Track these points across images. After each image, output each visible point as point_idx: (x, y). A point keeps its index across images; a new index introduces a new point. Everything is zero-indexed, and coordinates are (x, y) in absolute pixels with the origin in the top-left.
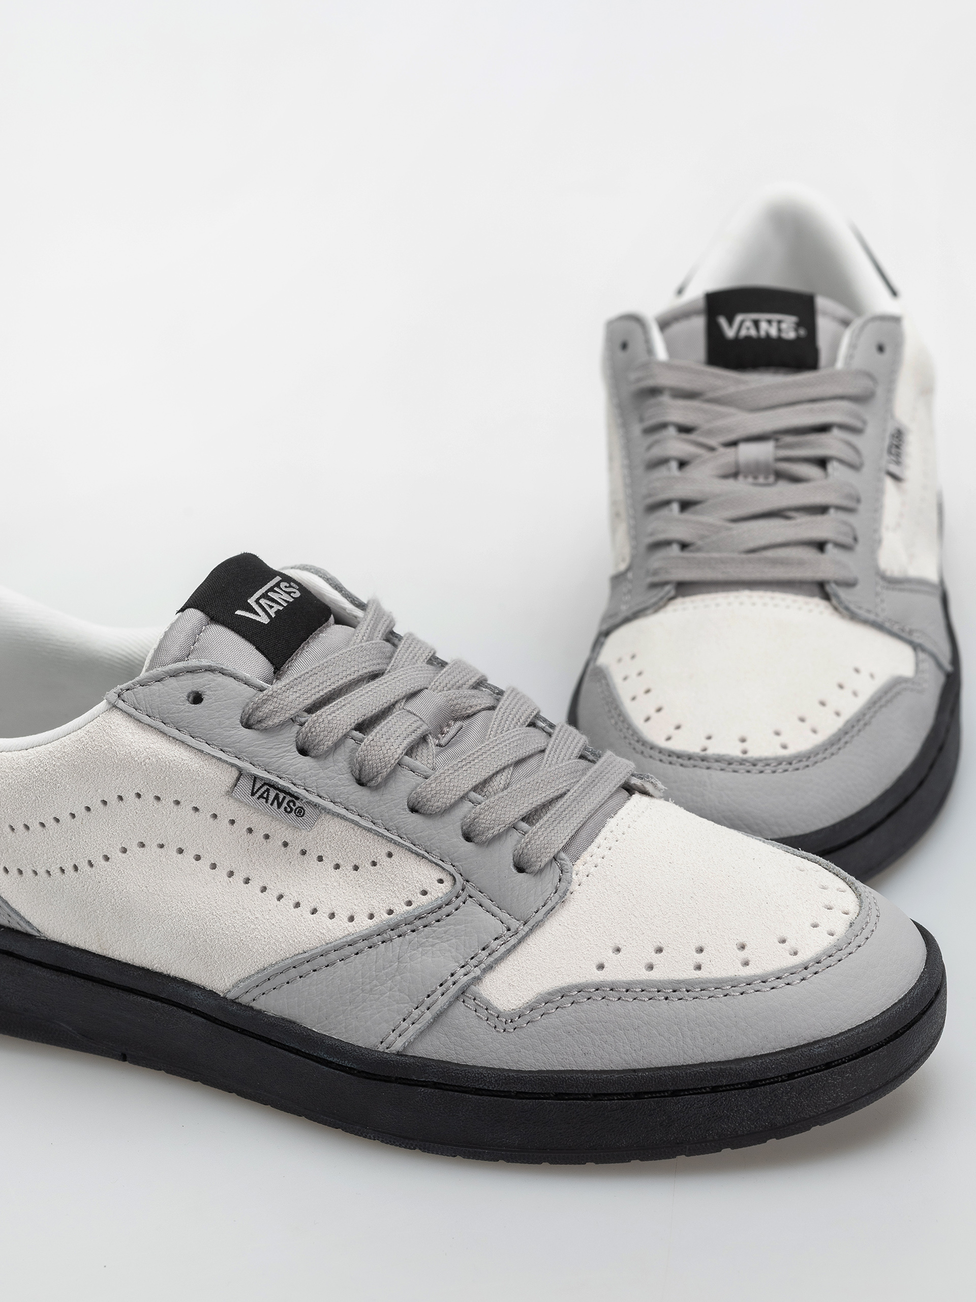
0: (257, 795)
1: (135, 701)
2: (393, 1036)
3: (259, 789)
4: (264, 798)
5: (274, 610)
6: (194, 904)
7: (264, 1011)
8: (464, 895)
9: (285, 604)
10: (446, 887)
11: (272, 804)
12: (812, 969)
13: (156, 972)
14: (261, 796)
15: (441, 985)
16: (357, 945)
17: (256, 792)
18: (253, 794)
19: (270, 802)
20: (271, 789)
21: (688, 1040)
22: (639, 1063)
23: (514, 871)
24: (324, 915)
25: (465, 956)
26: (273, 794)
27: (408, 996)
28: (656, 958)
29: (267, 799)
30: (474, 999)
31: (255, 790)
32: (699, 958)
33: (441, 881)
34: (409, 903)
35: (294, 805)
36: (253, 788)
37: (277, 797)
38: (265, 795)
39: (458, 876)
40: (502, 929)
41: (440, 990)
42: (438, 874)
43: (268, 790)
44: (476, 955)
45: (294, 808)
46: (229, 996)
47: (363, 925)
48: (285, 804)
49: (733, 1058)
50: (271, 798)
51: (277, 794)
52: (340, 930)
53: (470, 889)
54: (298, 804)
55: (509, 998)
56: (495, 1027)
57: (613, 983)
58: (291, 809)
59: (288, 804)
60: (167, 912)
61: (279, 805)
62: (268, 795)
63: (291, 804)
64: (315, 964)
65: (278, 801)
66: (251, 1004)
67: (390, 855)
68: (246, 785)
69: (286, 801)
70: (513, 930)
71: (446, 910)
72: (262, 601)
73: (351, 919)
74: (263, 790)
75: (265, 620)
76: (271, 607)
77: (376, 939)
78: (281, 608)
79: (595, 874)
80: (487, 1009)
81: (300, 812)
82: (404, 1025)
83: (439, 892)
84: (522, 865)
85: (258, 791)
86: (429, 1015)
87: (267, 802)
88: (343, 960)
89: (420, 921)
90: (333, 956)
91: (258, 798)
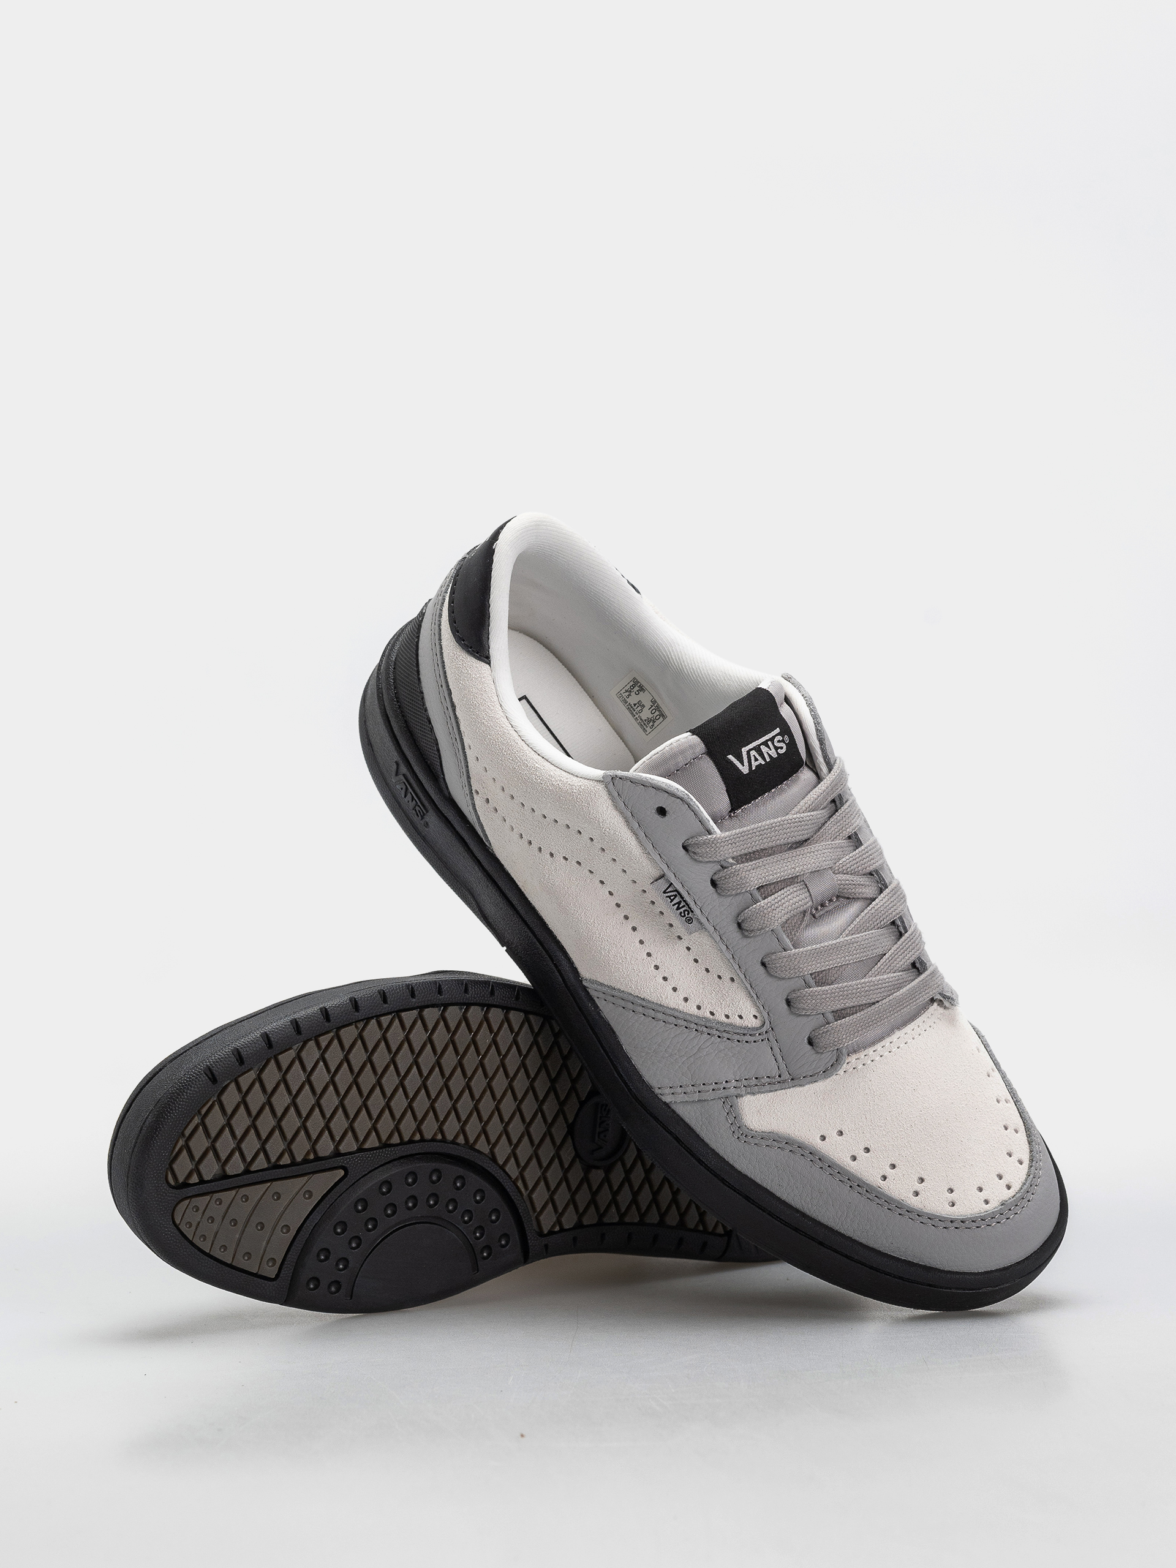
0: (667, 895)
1: (621, 790)
2: (667, 1091)
3: (671, 892)
4: (670, 899)
5: (757, 763)
6: (592, 921)
7: (600, 1010)
8: (765, 1036)
9: (768, 760)
10: (756, 1023)
11: (673, 905)
12: (956, 1224)
13: (549, 929)
14: (669, 897)
15: (716, 1083)
16: (680, 1021)
17: (667, 893)
18: (665, 892)
19: (673, 903)
20: (678, 896)
21: (849, 1220)
22: (810, 1212)
23: (806, 1041)
24: (670, 986)
25: (742, 1075)
26: (677, 900)
27: (692, 1075)
28: (861, 1154)
29: (672, 901)
30: (731, 1106)
31: (669, 890)
32: (889, 1172)
33: (755, 1017)
34: (727, 1017)
35: (688, 914)
36: (667, 889)
37: (679, 903)
38: (672, 898)
39: (767, 1022)
40: (775, 1073)
41: (714, 1086)
42: (754, 1012)
43: (676, 896)
44: (750, 1079)
45: (687, 916)
46: (584, 983)
47: (691, 1008)
48: (682, 910)
49: (871, 1246)
50: (675, 902)
51: (681, 901)
52: (674, 1001)
53: (771, 1035)
54: (690, 915)
55: (753, 1120)
56: (734, 1132)
57: (823, 1156)
58: (685, 916)
59: (684, 911)
60: (572, 912)
61: (678, 909)
62: (674, 899)
63: (686, 913)
64: (647, 1012)
65: (679, 906)
66: (595, 998)
67: (732, 980)
68: (662, 885)
69: (684, 909)
70: (782, 1078)
71: (747, 1038)
72: (753, 753)
73: (686, 1000)
74: (672, 894)
75: (745, 770)
76: (756, 760)
77: (693, 1026)
78: (763, 763)
79: (859, 1070)
80: (735, 1118)
81: (689, 921)
82: (679, 1090)
83: (751, 1022)
84: (815, 1041)
85: (669, 892)
86: (696, 1097)
87: (671, 902)
88: (665, 1022)
89: (727, 1034)
90: (660, 1016)
91: (667, 897)
